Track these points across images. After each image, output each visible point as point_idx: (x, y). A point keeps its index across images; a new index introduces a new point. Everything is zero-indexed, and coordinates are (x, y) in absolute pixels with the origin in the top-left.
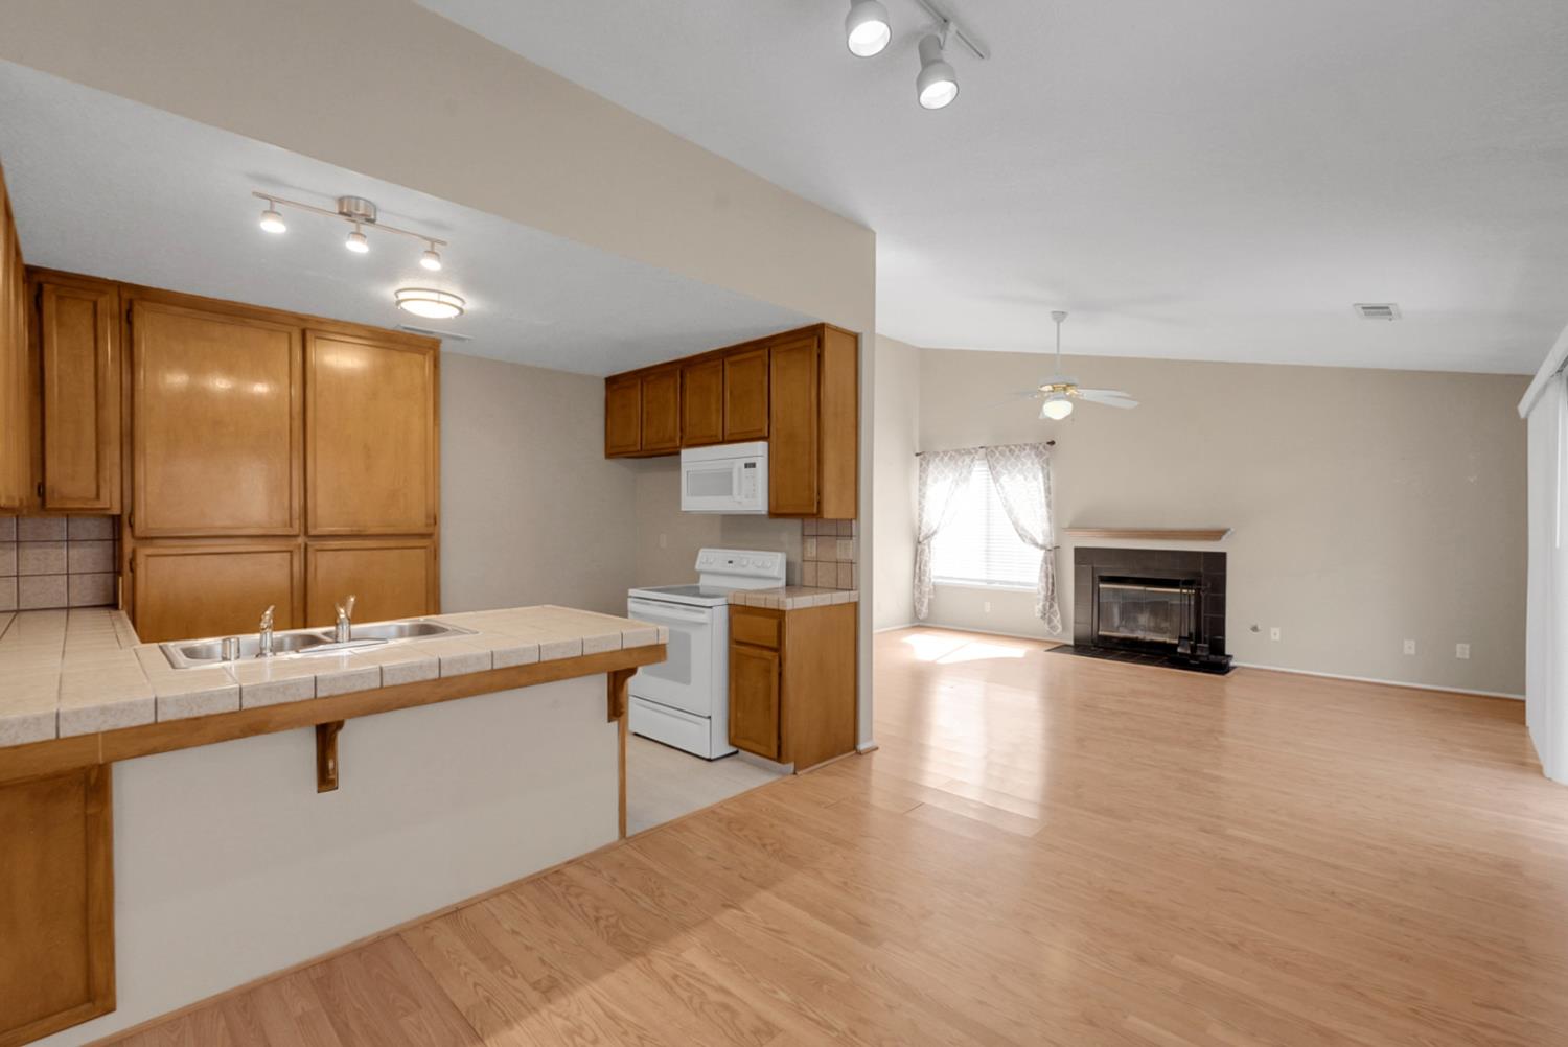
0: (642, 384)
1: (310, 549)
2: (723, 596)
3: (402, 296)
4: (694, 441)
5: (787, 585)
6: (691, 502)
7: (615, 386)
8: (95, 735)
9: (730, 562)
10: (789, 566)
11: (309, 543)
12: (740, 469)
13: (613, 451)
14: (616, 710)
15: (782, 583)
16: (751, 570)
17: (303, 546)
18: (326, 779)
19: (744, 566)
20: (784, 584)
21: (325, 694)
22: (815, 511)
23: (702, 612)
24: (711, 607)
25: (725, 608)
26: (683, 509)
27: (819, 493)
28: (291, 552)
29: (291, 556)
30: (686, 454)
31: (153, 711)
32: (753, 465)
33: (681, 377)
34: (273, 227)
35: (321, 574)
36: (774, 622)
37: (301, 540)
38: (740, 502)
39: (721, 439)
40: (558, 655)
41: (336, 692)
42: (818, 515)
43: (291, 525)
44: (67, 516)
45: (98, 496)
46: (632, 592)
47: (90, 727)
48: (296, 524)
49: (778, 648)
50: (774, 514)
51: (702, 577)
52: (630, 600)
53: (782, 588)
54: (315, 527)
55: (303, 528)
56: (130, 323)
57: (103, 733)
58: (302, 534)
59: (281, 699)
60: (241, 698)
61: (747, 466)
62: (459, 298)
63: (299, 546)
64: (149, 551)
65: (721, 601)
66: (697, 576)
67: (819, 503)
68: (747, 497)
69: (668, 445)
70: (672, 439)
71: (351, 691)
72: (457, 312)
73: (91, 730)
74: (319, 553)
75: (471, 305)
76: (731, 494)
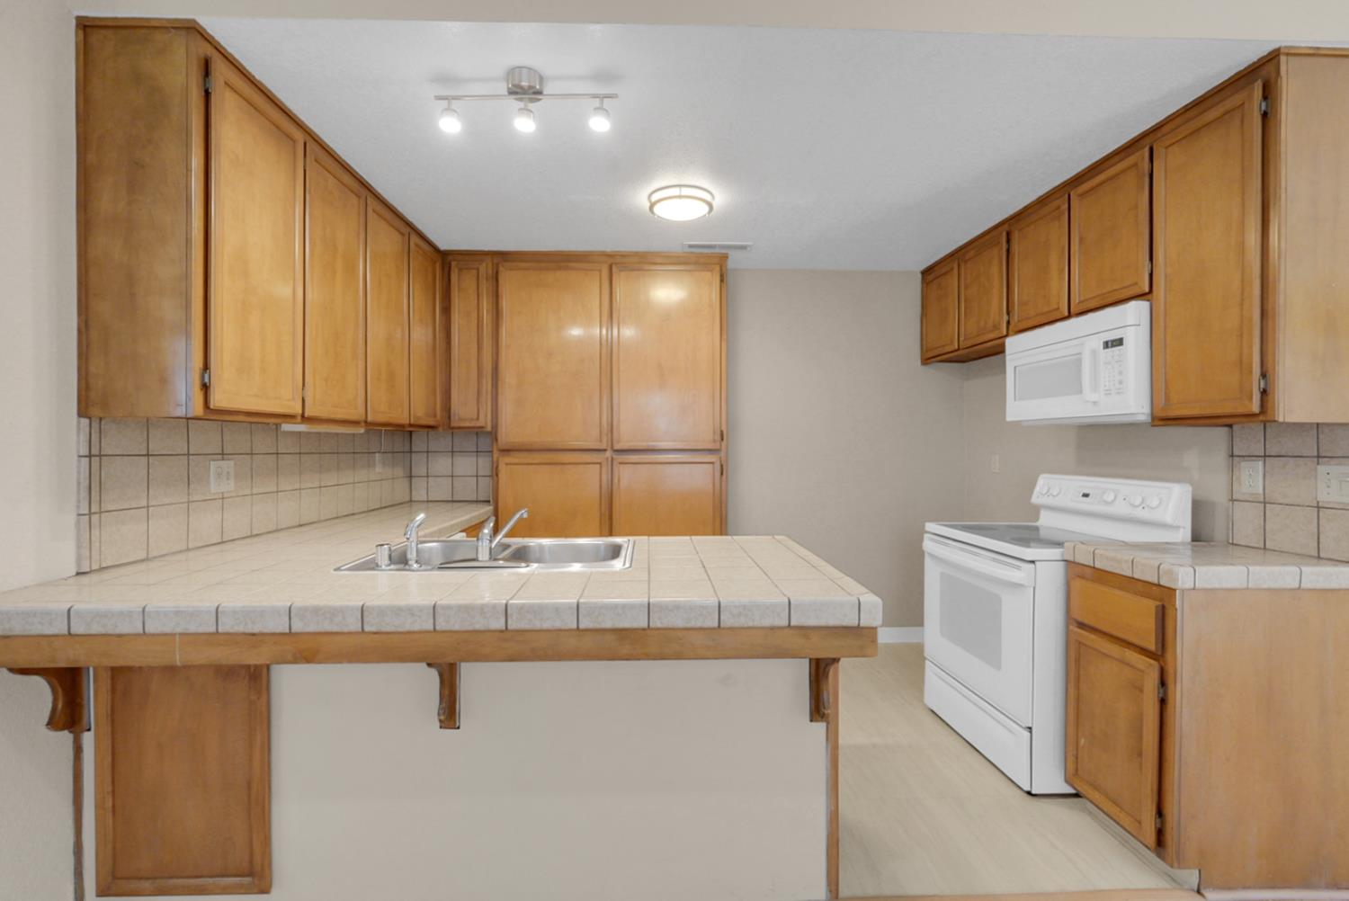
0: (959, 266)
1: (615, 463)
2: (1059, 544)
3: (655, 197)
4: (1025, 325)
5: (1196, 537)
6: (1019, 409)
7: (931, 277)
8: (173, 635)
9: (1086, 495)
10: (1199, 509)
11: (614, 456)
12: (1094, 352)
13: (930, 357)
14: (819, 708)
15: (1185, 534)
16: (1121, 509)
17: (610, 459)
18: (449, 715)
19: (1107, 503)
20: (1188, 537)
21: (373, 629)
22: (1256, 408)
23: (1018, 568)
24: (1033, 562)
25: (1061, 566)
26: (1009, 419)
27: (1264, 375)
28: (600, 463)
29: (601, 467)
30: (1013, 344)
31: (214, 619)
32: (1119, 342)
33: (1008, 241)
34: (450, 126)
35: (624, 483)
36: (1151, 605)
37: (608, 454)
38: (1095, 403)
39: (1066, 314)
40: (677, 621)
41: (384, 629)
42: (1263, 415)
43: (601, 441)
44: (477, 434)
45: (478, 419)
46: (930, 526)
47: (168, 628)
48: (605, 439)
49: (1160, 652)
50: (1163, 420)
51: (1043, 513)
52: (926, 536)
53: (1182, 544)
54: (619, 442)
55: (610, 443)
56: (497, 281)
57: (181, 634)
58: (609, 449)
59: (327, 626)
60: (290, 618)
61: (1107, 345)
62: (708, 192)
63: (607, 459)
64: (508, 460)
65: (1055, 553)
66: (1035, 511)
67: (1264, 392)
68: (1108, 392)
69: (992, 336)
70: (996, 327)
71: (400, 630)
72: (706, 209)
73: (167, 630)
74: (622, 466)
75: (720, 198)
76: (1081, 392)
